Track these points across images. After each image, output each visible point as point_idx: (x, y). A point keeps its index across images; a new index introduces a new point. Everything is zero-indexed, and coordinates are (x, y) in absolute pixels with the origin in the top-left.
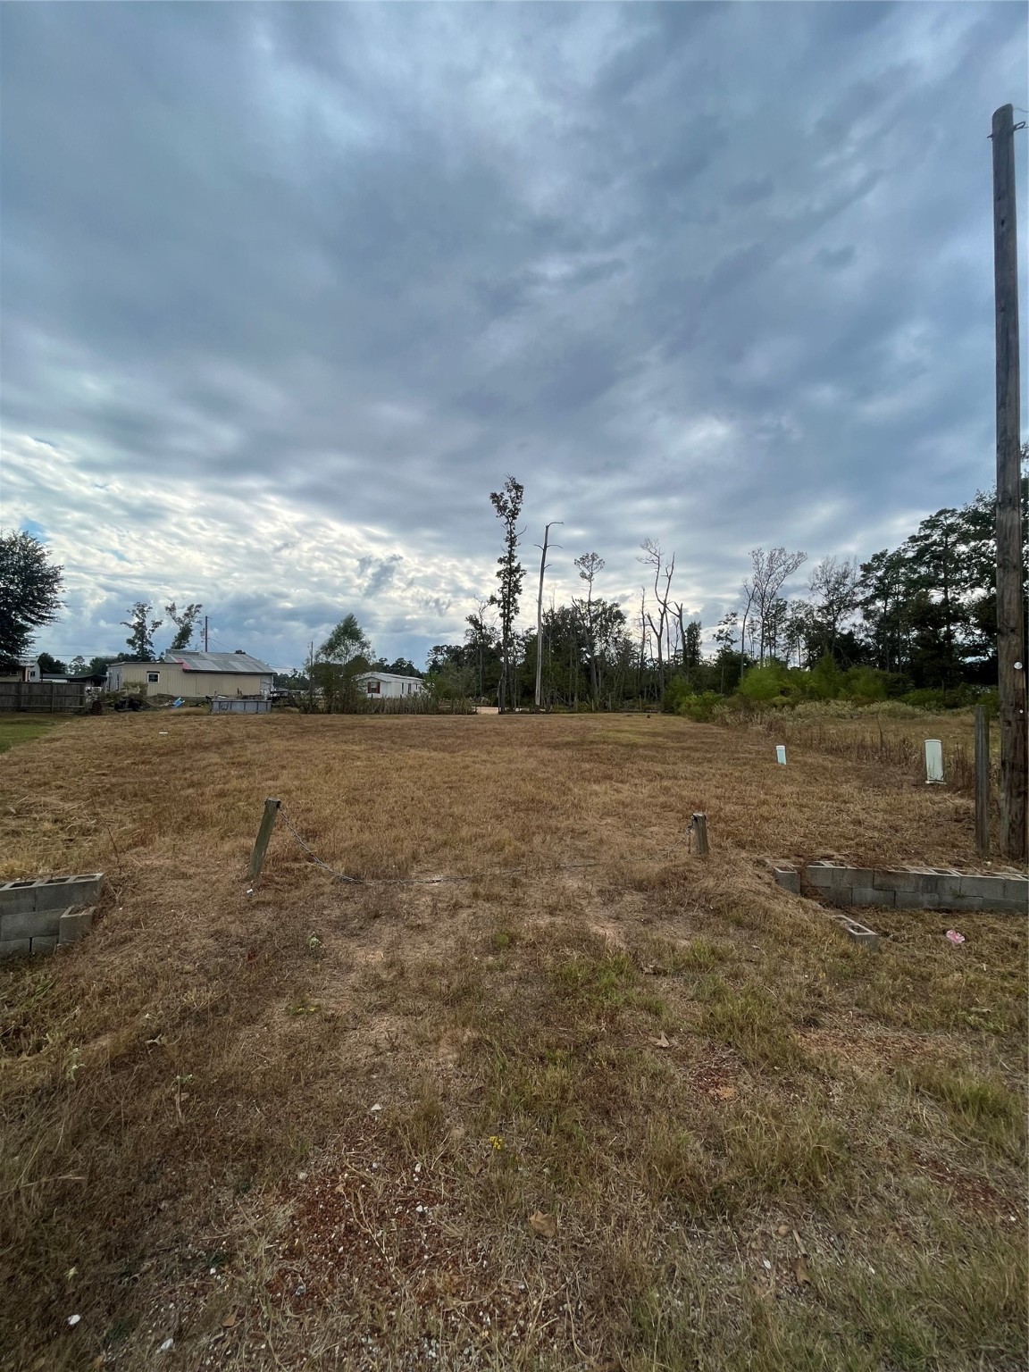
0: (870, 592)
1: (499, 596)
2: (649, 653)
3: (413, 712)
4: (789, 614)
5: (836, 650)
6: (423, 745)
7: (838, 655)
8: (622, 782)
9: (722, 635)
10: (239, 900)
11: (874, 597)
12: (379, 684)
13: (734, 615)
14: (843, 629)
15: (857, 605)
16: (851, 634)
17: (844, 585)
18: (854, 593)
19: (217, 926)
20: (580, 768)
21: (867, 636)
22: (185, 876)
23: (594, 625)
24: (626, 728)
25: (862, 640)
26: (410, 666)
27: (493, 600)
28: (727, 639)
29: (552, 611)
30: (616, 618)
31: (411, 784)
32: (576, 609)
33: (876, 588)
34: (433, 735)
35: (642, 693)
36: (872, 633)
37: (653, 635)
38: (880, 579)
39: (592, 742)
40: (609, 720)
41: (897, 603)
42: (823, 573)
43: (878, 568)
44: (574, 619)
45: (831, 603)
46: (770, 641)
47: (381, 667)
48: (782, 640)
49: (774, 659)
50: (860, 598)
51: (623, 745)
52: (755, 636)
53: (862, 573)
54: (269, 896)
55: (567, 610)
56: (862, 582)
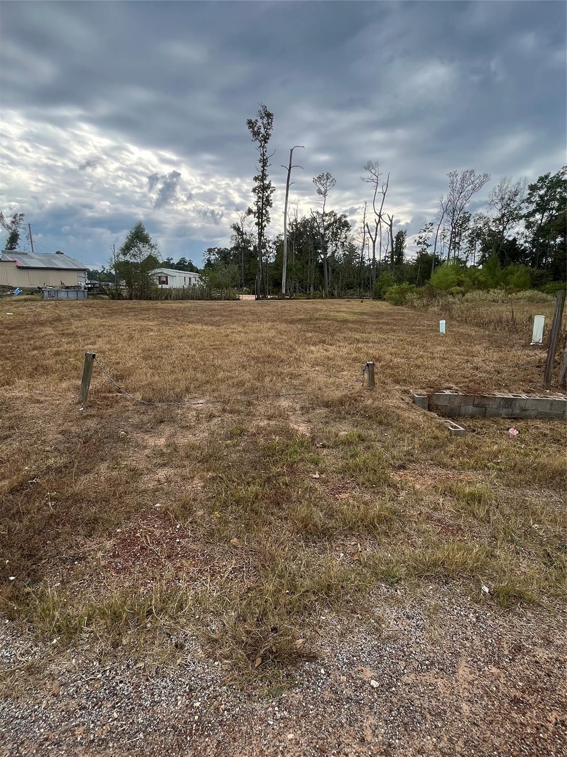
0: (533, 207)
1: (255, 209)
2: (367, 254)
3: (193, 299)
4: (471, 224)
5: (502, 252)
6: (199, 321)
7: (502, 256)
8: (331, 345)
9: (421, 240)
10: (75, 414)
11: (535, 211)
12: (167, 277)
13: (432, 224)
14: (509, 236)
15: (521, 218)
16: (515, 240)
17: (514, 201)
18: (520, 208)
19: (63, 428)
20: (305, 336)
21: (526, 242)
22: (38, 402)
23: (327, 232)
24: (343, 309)
25: (522, 245)
26: (190, 264)
27: (250, 212)
28: (425, 243)
29: (296, 220)
30: (344, 227)
31: (188, 347)
32: (314, 219)
33: (538, 204)
34: (206, 314)
35: (360, 285)
36: (529, 240)
37: (370, 239)
38: (541, 197)
39: (317, 319)
40: (333, 304)
41: (551, 215)
42: (500, 190)
43: (542, 188)
44: (312, 228)
45: (503, 215)
46: (455, 245)
47: (168, 265)
48: (464, 244)
49: (457, 259)
50: (524, 212)
51: (338, 321)
52: (445, 241)
53: (529, 192)
54: (94, 412)
55: (307, 220)
56: (528, 199)
